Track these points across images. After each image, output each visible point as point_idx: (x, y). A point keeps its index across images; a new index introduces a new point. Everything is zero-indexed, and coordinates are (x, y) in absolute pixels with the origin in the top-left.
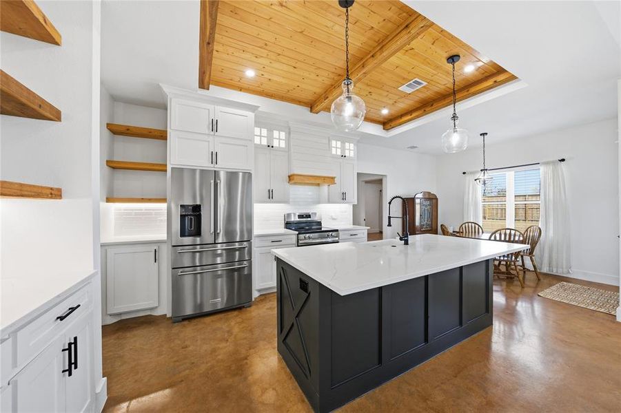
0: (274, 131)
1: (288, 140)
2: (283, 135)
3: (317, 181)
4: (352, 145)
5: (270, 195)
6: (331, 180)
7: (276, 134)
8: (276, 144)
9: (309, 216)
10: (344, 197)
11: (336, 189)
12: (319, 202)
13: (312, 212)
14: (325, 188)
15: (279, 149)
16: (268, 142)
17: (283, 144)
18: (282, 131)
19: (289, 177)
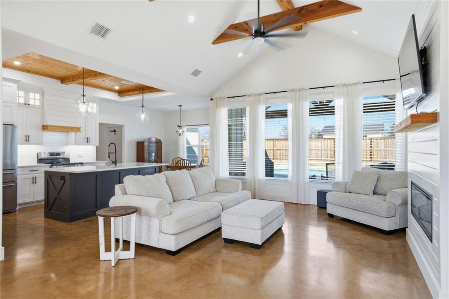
0: (30, 93)
1: (42, 101)
2: (38, 96)
3: (66, 129)
4: (95, 105)
5: (27, 139)
6: (77, 129)
7: (32, 95)
8: (31, 102)
9: (59, 154)
10: (88, 141)
11: (81, 135)
12: (68, 144)
13: (61, 151)
14: (72, 135)
15: (35, 106)
16: (24, 101)
17: (38, 103)
18: (37, 93)
19: (43, 126)
